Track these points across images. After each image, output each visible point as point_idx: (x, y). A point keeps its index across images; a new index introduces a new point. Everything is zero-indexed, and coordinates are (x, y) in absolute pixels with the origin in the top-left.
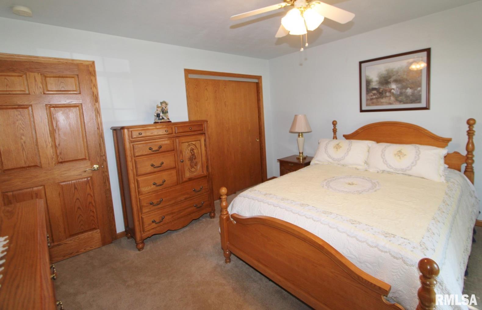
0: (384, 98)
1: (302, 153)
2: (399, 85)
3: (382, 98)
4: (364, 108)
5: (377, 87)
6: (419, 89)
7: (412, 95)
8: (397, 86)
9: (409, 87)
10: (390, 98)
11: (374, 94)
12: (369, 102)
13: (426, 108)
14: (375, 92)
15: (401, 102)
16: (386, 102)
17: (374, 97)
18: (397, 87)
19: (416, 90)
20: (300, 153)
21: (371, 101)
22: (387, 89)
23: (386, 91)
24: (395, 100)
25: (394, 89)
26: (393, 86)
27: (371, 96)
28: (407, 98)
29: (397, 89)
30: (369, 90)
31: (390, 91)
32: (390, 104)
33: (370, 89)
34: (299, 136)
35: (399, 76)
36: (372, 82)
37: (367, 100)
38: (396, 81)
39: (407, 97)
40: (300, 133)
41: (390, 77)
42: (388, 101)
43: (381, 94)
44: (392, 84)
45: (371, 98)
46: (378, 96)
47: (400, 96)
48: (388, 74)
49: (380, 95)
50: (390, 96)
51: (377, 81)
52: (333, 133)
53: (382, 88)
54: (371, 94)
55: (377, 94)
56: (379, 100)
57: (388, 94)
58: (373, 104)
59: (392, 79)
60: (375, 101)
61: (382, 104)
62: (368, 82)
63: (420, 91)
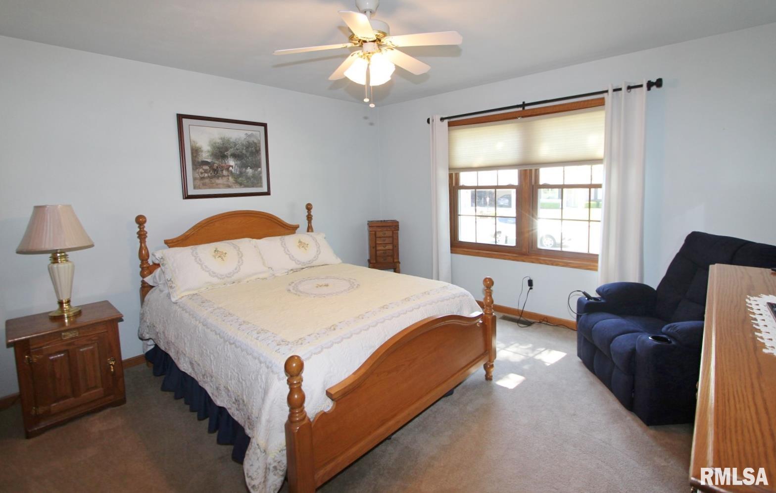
0: (220, 178)
1: (68, 302)
2: (239, 162)
3: (218, 177)
4: (191, 192)
5: (209, 160)
6: (259, 169)
7: (253, 177)
8: (236, 162)
9: (249, 166)
10: (228, 179)
11: (206, 171)
12: (198, 182)
13: (268, 193)
14: (206, 167)
15: (241, 184)
16: (224, 184)
17: (206, 175)
18: (236, 165)
19: (257, 171)
20: (61, 303)
21: (201, 181)
22: (224, 165)
23: (222, 168)
24: (234, 182)
25: (232, 166)
26: (231, 162)
27: (202, 173)
28: (248, 180)
29: (236, 168)
30: (197, 164)
31: (228, 169)
32: (229, 187)
33: (198, 162)
34: (55, 260)
35: (237, 149)
36: (202, 151)
37: (195, 179)
38: (234, 156)
39: (248, 178)
40: (57, 253)
41: (227, 150)
42: (225, 183)
43: (216, 172)
44: (229, 159)
45: (203, 176)
46: (211, 174)
47: (240, 177)
48: (223, 144)
49: (214, 173)
50: (228, 176)
51: (208, 151)
52: (138, 240)
53: (217, 163)
54: (201, 170)
55: (210, 171)
56: (213, 180)
57: (225, 173)
58: (205, 185)
59: (229, 153)
60: (207, 181)
61: (217, 186)
62: (196, 151)
63: (260, 173)
